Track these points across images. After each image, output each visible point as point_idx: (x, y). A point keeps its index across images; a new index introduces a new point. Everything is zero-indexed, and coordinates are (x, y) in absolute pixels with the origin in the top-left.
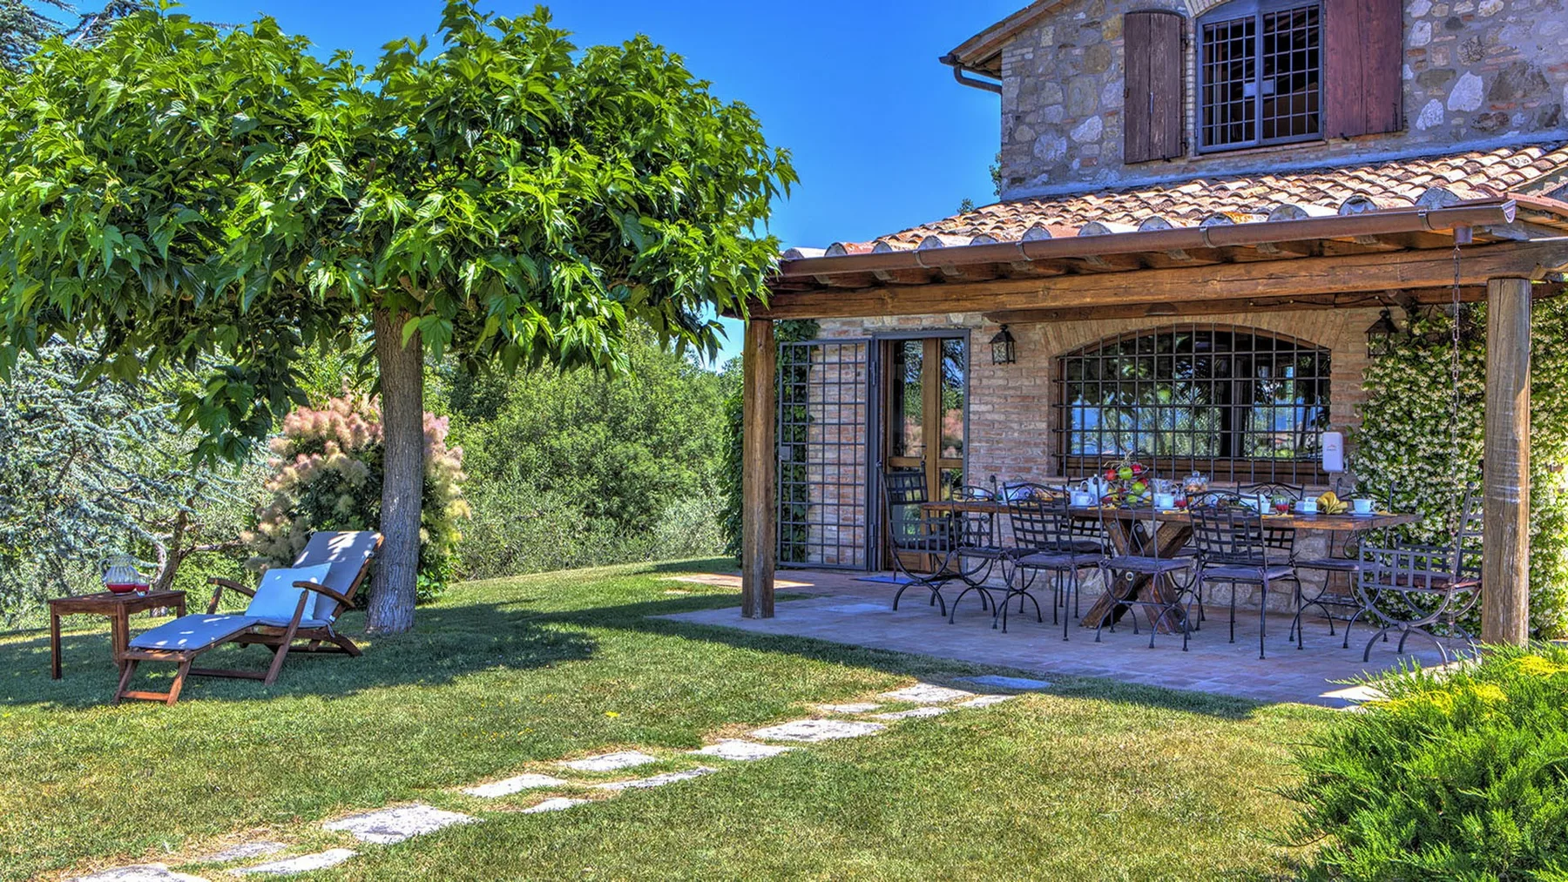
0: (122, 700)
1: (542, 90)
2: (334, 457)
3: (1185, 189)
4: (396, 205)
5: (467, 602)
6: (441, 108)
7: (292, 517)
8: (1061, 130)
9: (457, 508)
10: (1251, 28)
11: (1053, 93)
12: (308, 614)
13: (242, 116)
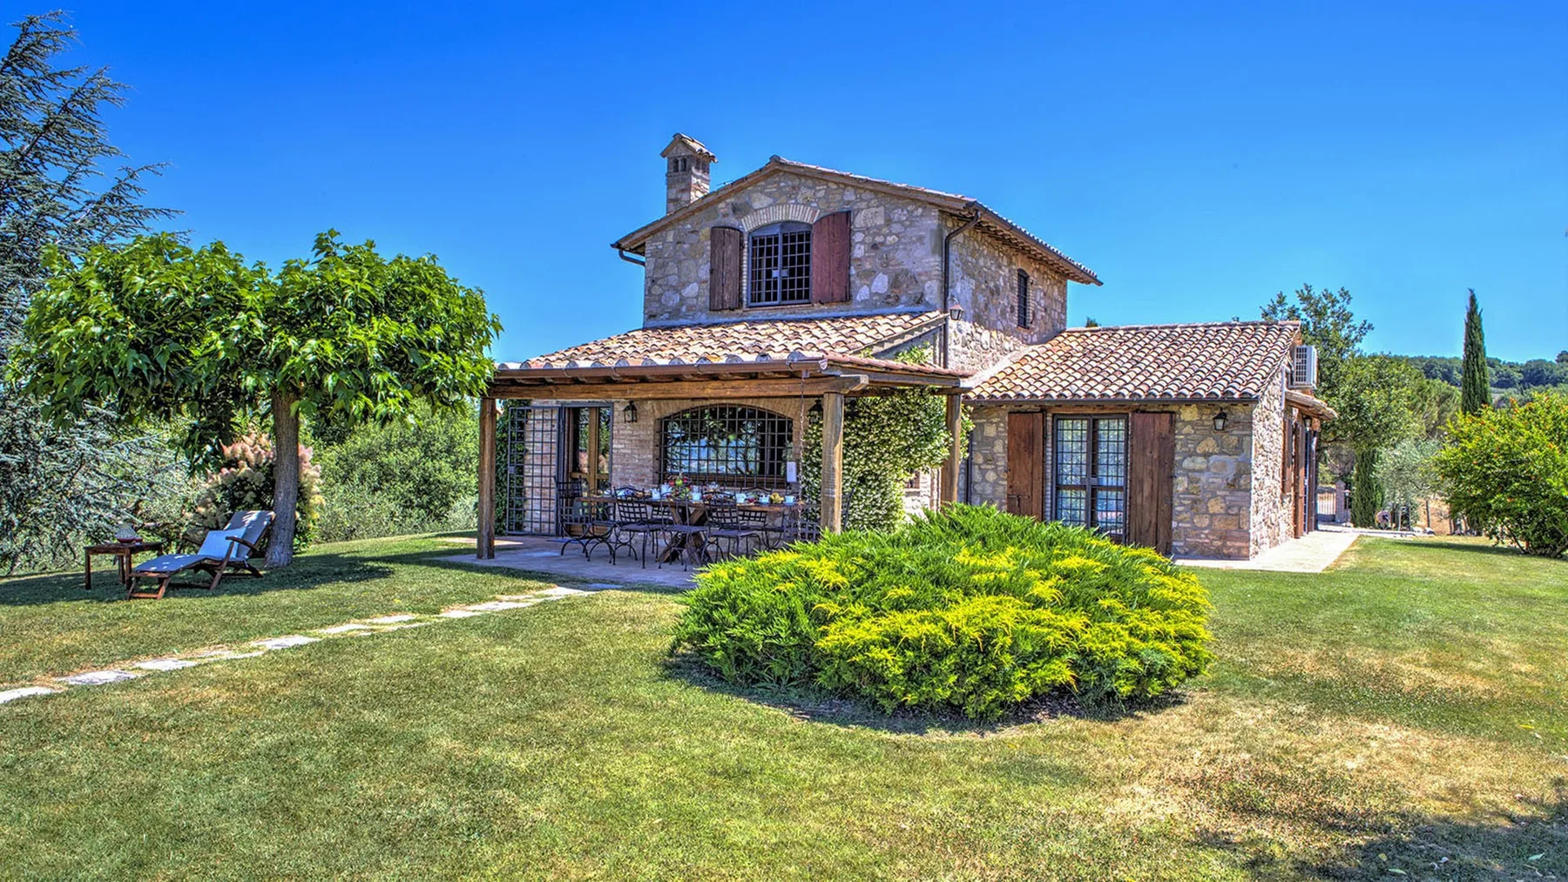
0: (130, 598)
1: (369, 288)
2: (243, 470)
3: (737, 328)
4: (293, 342)
5: (323, 553)
6: (313, 295)
7: (217, 504)
8: (676, 290)
9: (317, 500)
10: (776, 240)
11: (672, 268)
12: (233, 555)
13: (206, 296)
